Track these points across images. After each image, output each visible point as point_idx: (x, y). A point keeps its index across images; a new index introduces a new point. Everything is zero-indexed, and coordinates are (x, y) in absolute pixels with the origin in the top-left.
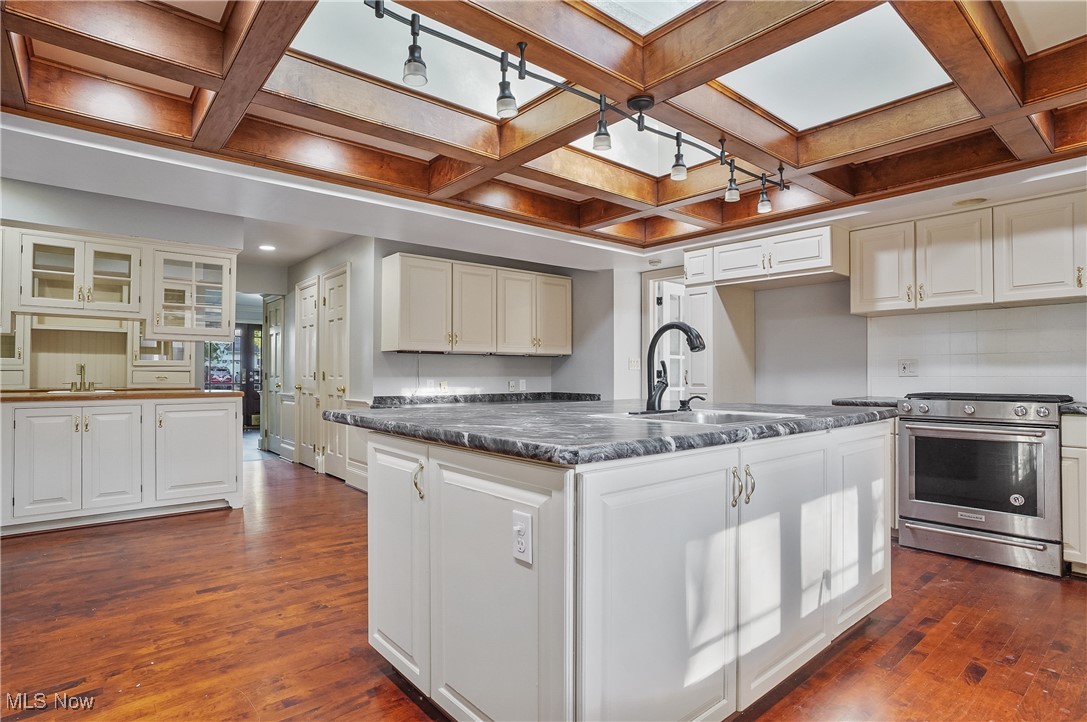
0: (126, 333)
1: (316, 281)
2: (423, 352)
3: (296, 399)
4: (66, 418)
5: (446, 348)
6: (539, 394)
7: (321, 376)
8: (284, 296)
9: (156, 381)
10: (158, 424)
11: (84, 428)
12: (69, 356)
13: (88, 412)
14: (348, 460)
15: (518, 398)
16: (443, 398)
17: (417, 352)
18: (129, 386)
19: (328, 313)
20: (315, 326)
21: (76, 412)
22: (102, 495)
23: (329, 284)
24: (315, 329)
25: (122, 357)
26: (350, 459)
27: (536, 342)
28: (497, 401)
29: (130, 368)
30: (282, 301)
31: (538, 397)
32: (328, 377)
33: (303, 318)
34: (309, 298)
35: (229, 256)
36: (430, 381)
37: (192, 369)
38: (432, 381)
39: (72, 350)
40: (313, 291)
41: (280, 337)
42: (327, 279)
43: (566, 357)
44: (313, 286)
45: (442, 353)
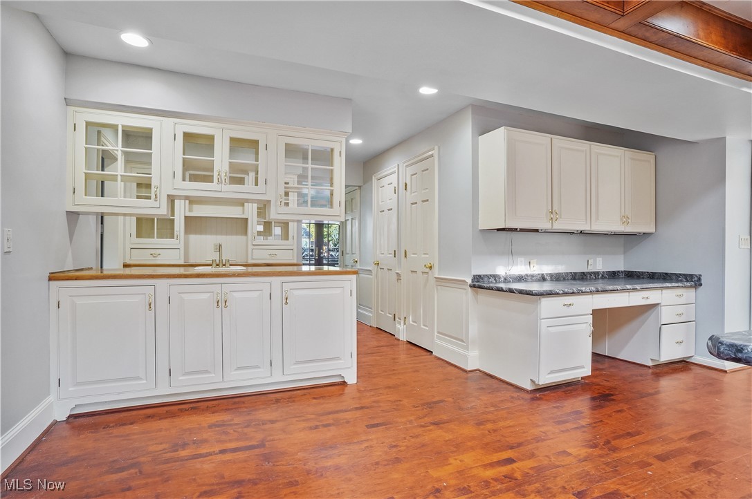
0: (247, 219)
1: (396, 169)
2: (522, 230)
3: (374, 272)
4: (209, 294)
5: (546, 225)
6: (614, 273)
7: (400, 253)
8: (360, 187)
9: (268, 257)
10: (284, 301)
11: (224, 304)
12: (209, 237)
13: (226, 288)
14: (436, 334)
15: (595, 276)
16: (532, 276)
17: (516, 230)
18: (250, 261)
19: (410, 197)
20: (395, 209)
21: (217, 289)
22: (239, 369)
23: (410, 171)
24: (394, 213)
25: (244, 238)
26: (439, 333)
27: (625, 219)
28: (579, 279)
29: (250, 247)
30: (358, 191)
31: (613, 275)
32: (410, 255)
33: (380, 203)
34: (386, 186)
35: (339, 139)
36: (521, 259)
37: (295, 247)
38: (523, 259)
39: (211, 233)
40: (393, 179)
41: (356, 222)
42: (407, 166)
43: (646, 235)
44: (392, 175)
45: (537, 231)
